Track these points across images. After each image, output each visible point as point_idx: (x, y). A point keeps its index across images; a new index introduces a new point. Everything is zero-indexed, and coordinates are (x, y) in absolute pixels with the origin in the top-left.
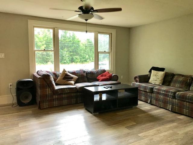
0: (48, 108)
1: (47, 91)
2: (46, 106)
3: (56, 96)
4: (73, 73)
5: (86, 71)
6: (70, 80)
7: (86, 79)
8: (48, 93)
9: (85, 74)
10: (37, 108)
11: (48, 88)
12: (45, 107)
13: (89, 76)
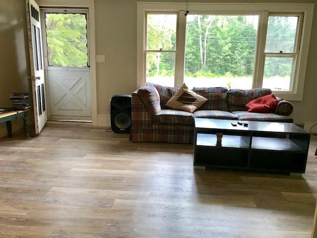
0: (143, 142)
1: (143, 116)
2: (141, 139)
3: (157, 126)
4: (201, 92)
5: (229, 90)
6: (188, 104)
7: (224, 105)
8: (143, 119)
9: (224, 95)
10: (128, 139)
11: (145, 112)
12: (139, 140)
13: (232, 100)
